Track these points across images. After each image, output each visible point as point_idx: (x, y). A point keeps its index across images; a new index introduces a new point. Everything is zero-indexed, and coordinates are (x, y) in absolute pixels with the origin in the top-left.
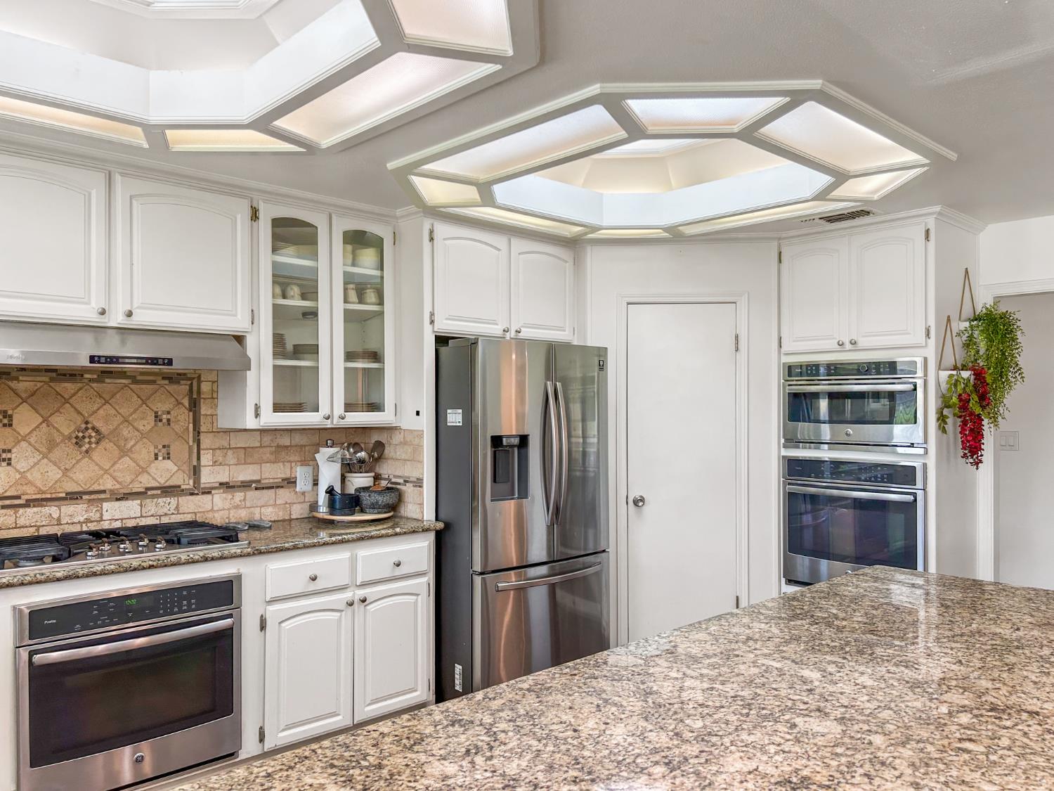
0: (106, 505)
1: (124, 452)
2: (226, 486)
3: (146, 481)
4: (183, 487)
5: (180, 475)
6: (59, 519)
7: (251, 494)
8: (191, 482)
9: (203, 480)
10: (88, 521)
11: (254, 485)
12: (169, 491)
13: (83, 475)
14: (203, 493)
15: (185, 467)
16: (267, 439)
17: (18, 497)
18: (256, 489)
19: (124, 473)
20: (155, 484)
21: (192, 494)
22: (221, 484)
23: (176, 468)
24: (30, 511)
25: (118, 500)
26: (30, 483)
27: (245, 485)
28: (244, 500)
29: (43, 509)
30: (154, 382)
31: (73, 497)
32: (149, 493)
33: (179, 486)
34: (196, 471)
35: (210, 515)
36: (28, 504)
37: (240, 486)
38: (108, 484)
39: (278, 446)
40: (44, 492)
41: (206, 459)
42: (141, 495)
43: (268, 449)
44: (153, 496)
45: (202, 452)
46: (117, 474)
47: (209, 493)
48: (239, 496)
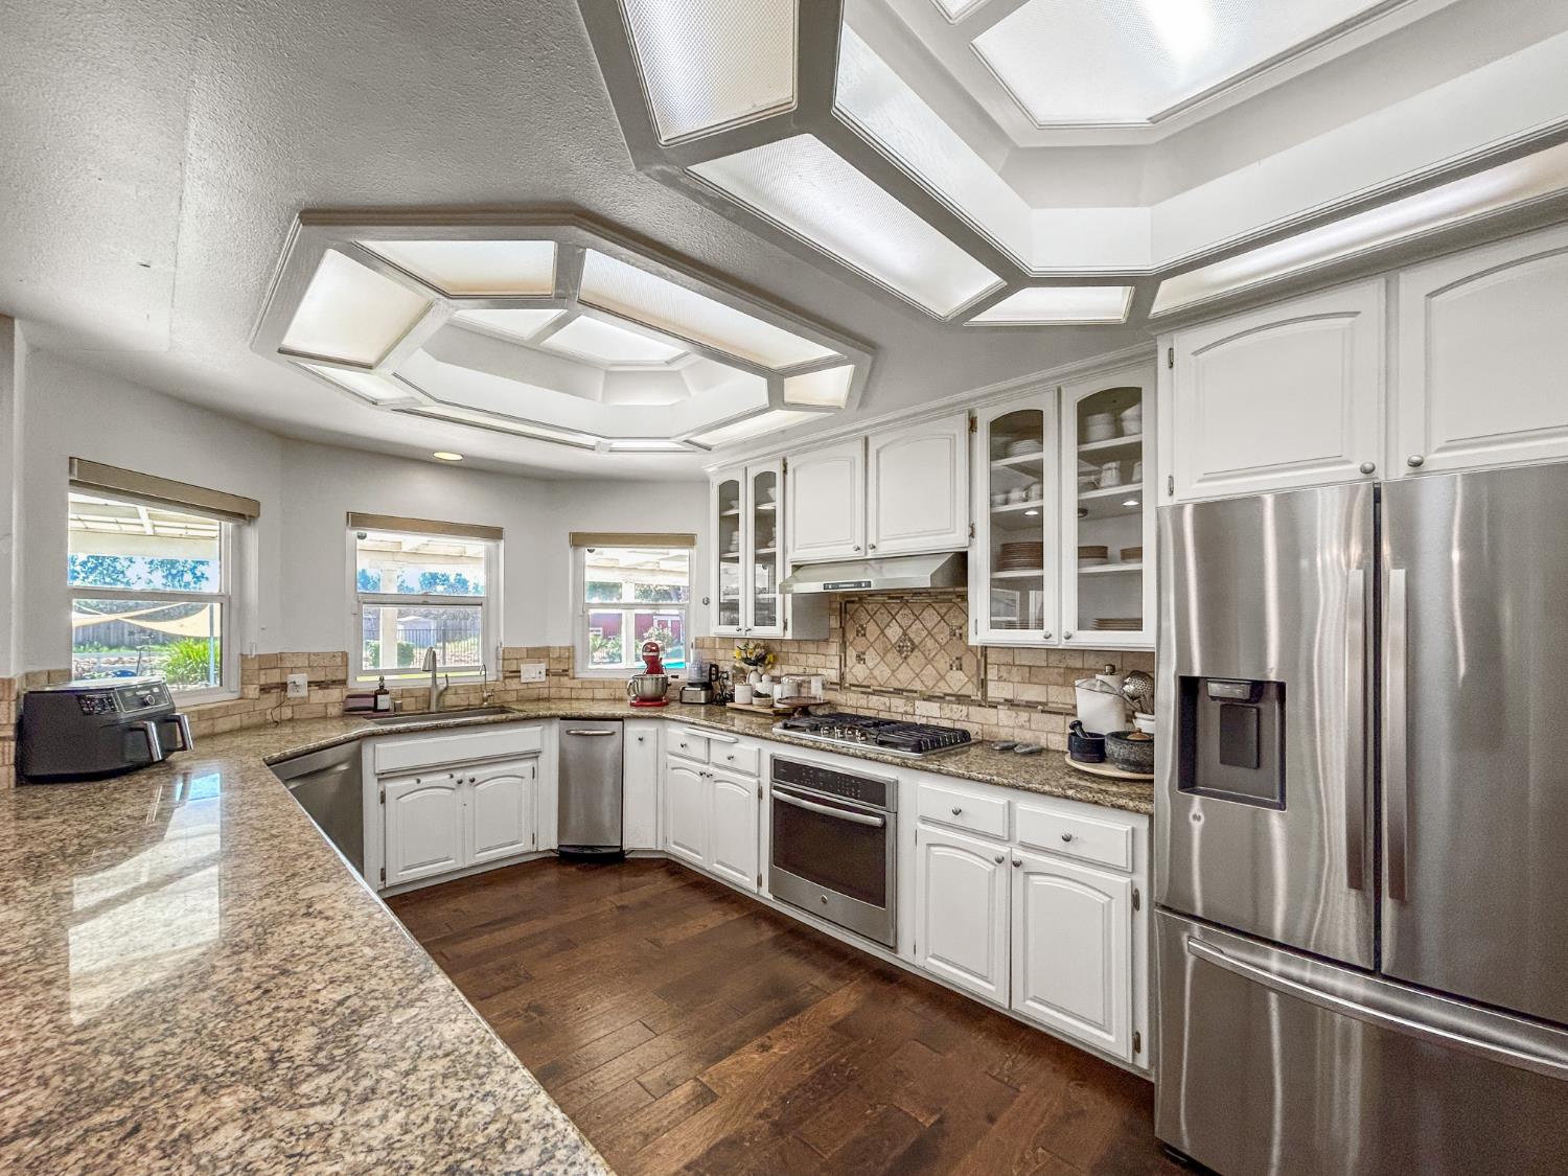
0: (917, 703)
1: (929, 661)
2: (1011, 703)
3: (943, 688)
4: (973, 698)
5: (970, 686)
6: (890, 708)
7: (1036, 716)
8: (979, 694)
9: (990, 694)
10: (906, 713)
11: (1040, 707)
12: (961, 699)
13: (904, 677)
14: (990, 706)
15: (975, 680)
16: (1053, 659)
17: (869, 687)
18: (1043, 712)
19: (927, 680)
20: (950, 691)
21: (980, 706)
22: (1006, 700)
23: (967, 679)
24: (875, 698)
25: (924, 700)
26: (875, 678)
27: (1030, 706)
28: (1029, 720)
29: (882, 698)
30: (950, 601)
31: (898, 692)
32: (948, 698)
33: (970, 697)
34: (983, 684)
35: (995, 729)
36: (875, 693)
37: (1025, 706)
38: (917, 686)
39: (1067, 668)
40: (881, 686)
41: (992, 674)
42: (941, 698)
43: (1056, 670)
44: (950, 702)
45: (989, 666)
46: (923, 678)
47: (996, 707)
48: (1024, 716)
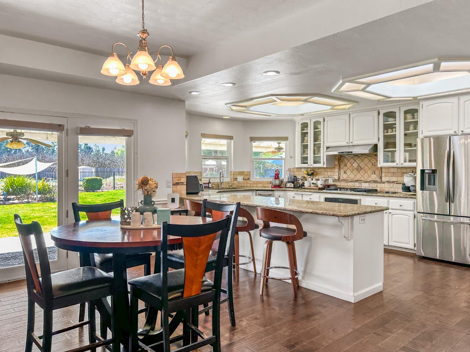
0: (362, 183)
1: (366, 172)
2: (388, 182)
3: (370, 179)
4: (378, 181)
5: (377, 178)
6: (354, 185)
7: (395, 185)
8: (380, 180)
9: (383, 180)
10: (359, 187)
11: (396, 182)
12: (375, 182)
13: (358, 177)
14: (383, 183)
15: (379, 176)
16: (399, 170)
17: (348, 180)
18: (396, 183)
19: (366, 177)
20: (372, 180)
21: (380, 183)
22: (387, 181)
23: (376, 176)
25: (365, 183)
26: (350, 178)
29: (352, 183)
30: (372, 156)
31: (357, 181)
32: (371, 182)
33: (377, 181)
34: (381, 178)
35: (384, 189)
36: (349, 182)
37: (392, 182)
38: (362, 179)
39: (403, 172)
40: (352, 180)
41: (383, 175)
42: (369, 182)
43: (400, 173)
44: (372, 183)
45: (382, 173)
46: (364, 177)
47: (384, 183)
48: (392, 185)
